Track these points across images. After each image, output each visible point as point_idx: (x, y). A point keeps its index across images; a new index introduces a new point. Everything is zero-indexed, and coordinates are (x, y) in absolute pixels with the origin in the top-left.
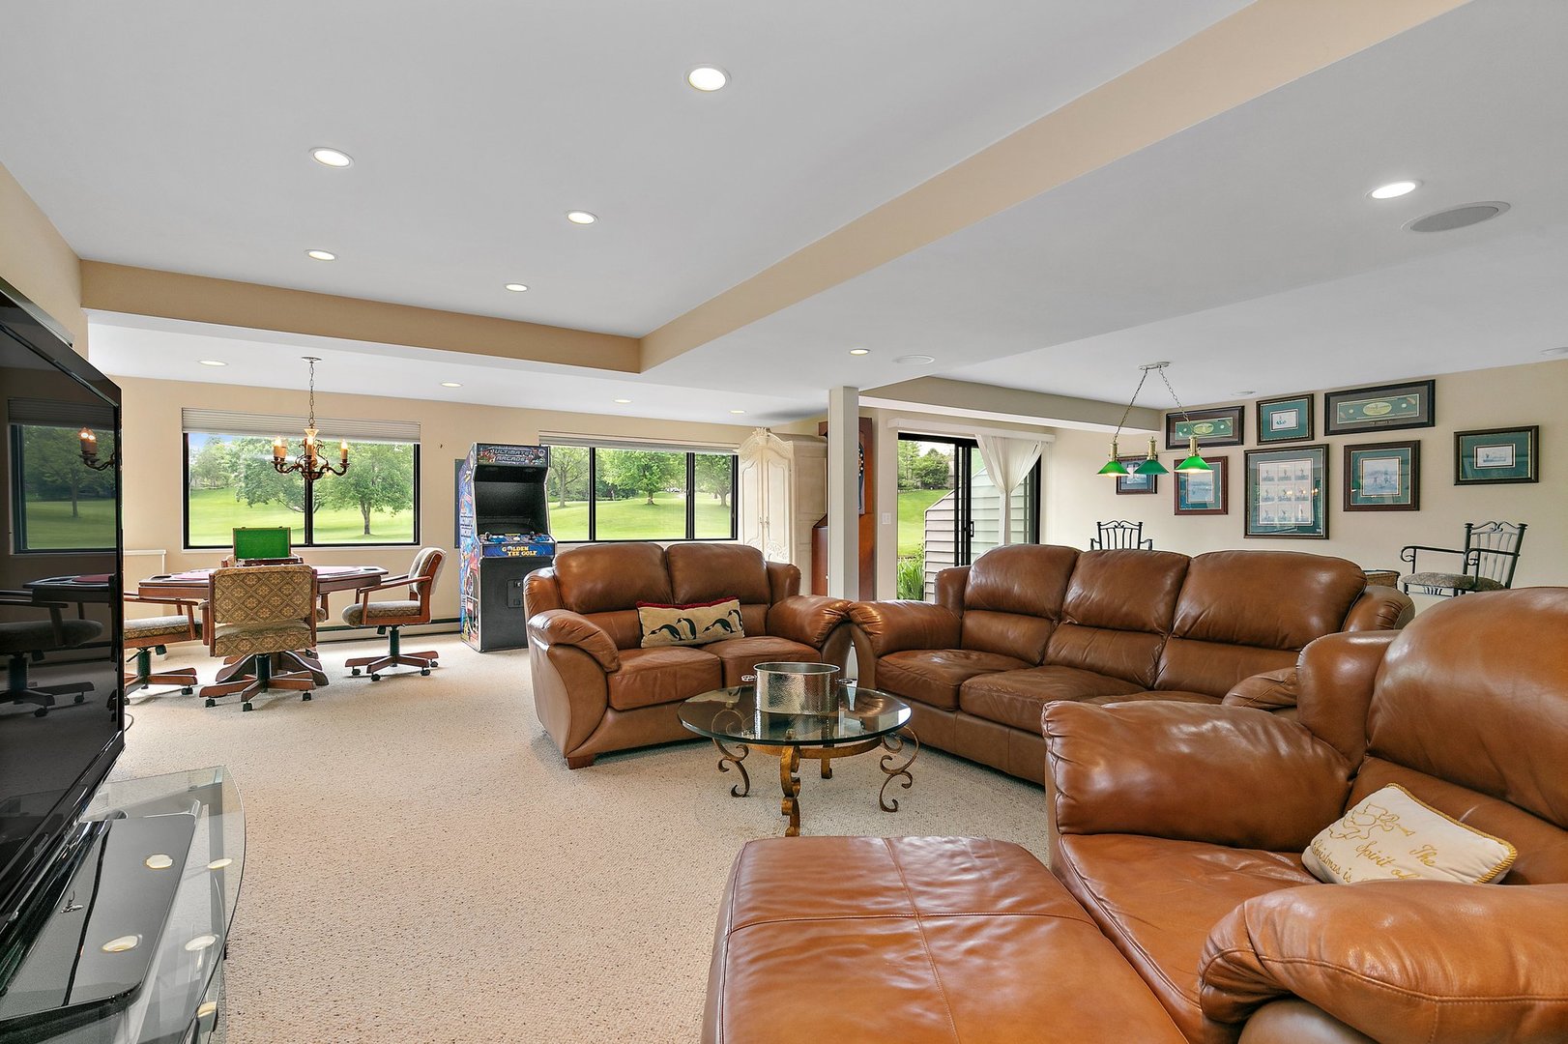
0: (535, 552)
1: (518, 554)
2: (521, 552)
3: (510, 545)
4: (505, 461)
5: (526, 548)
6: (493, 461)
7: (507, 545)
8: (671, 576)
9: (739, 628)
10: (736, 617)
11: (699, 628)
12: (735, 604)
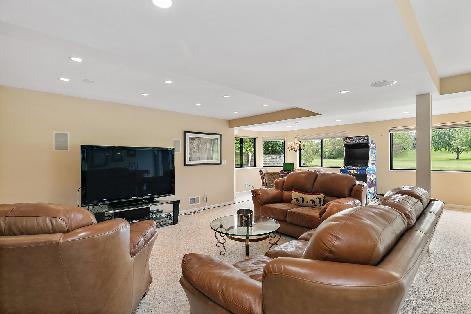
0: (359, 172)
1: (352, 173)
2: (354, 172)
3: (350, 170)
4: (353, 142)
5: (356, 171)
6: (349, 143)
7: (349, 170)
8: (314, 183)
9: (319, 204)
10: (318, 200)
11: (305, 201)
12: (321, 196)
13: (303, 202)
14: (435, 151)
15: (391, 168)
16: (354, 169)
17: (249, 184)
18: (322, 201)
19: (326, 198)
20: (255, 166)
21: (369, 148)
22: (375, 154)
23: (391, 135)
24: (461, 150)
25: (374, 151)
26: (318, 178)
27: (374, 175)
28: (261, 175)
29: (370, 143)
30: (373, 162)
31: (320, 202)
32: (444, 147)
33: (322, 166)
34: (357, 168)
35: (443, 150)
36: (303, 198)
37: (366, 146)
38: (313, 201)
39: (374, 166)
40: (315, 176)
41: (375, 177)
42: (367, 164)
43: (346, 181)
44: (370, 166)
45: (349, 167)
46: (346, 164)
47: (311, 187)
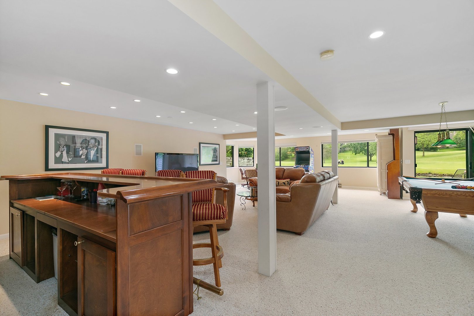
4: (301, 150)
5: (303, 168)
6: (298, 150)
8: (283, 174)
9: (287, 184)
10: (287, 182)
11: (280, 184)
12: (288, 180)
13: (278, 184)
14: (355, 154)
15: (322, 166)
16: (301, 167)
17: (230, 180)
18: (289, 183)
19: (291, 181)
20: (233, 166)
21: (310, 154)
22: (313, 157)
23: (322, 145)
24: (373, 154)
25: (313, 156)
26: (286, 171)
27: (313, 170)
28: (241, 172)
29: (310, 151)
30: (312, 162)
31: (288, 183)
32: (361, 152)
33: (280, 166)
34: (303, 166)
35: (361, 153)
36: (278, 182)
37: (308, 152)
38: (284, 183)
39: (313, 165)
40: (284, 170)
41: (313, 172)
42: (309, 164)
43: (300, 172)
44: (311, 165)
45: (299, 166)
46: (297, 164)
47: (282, 176)
